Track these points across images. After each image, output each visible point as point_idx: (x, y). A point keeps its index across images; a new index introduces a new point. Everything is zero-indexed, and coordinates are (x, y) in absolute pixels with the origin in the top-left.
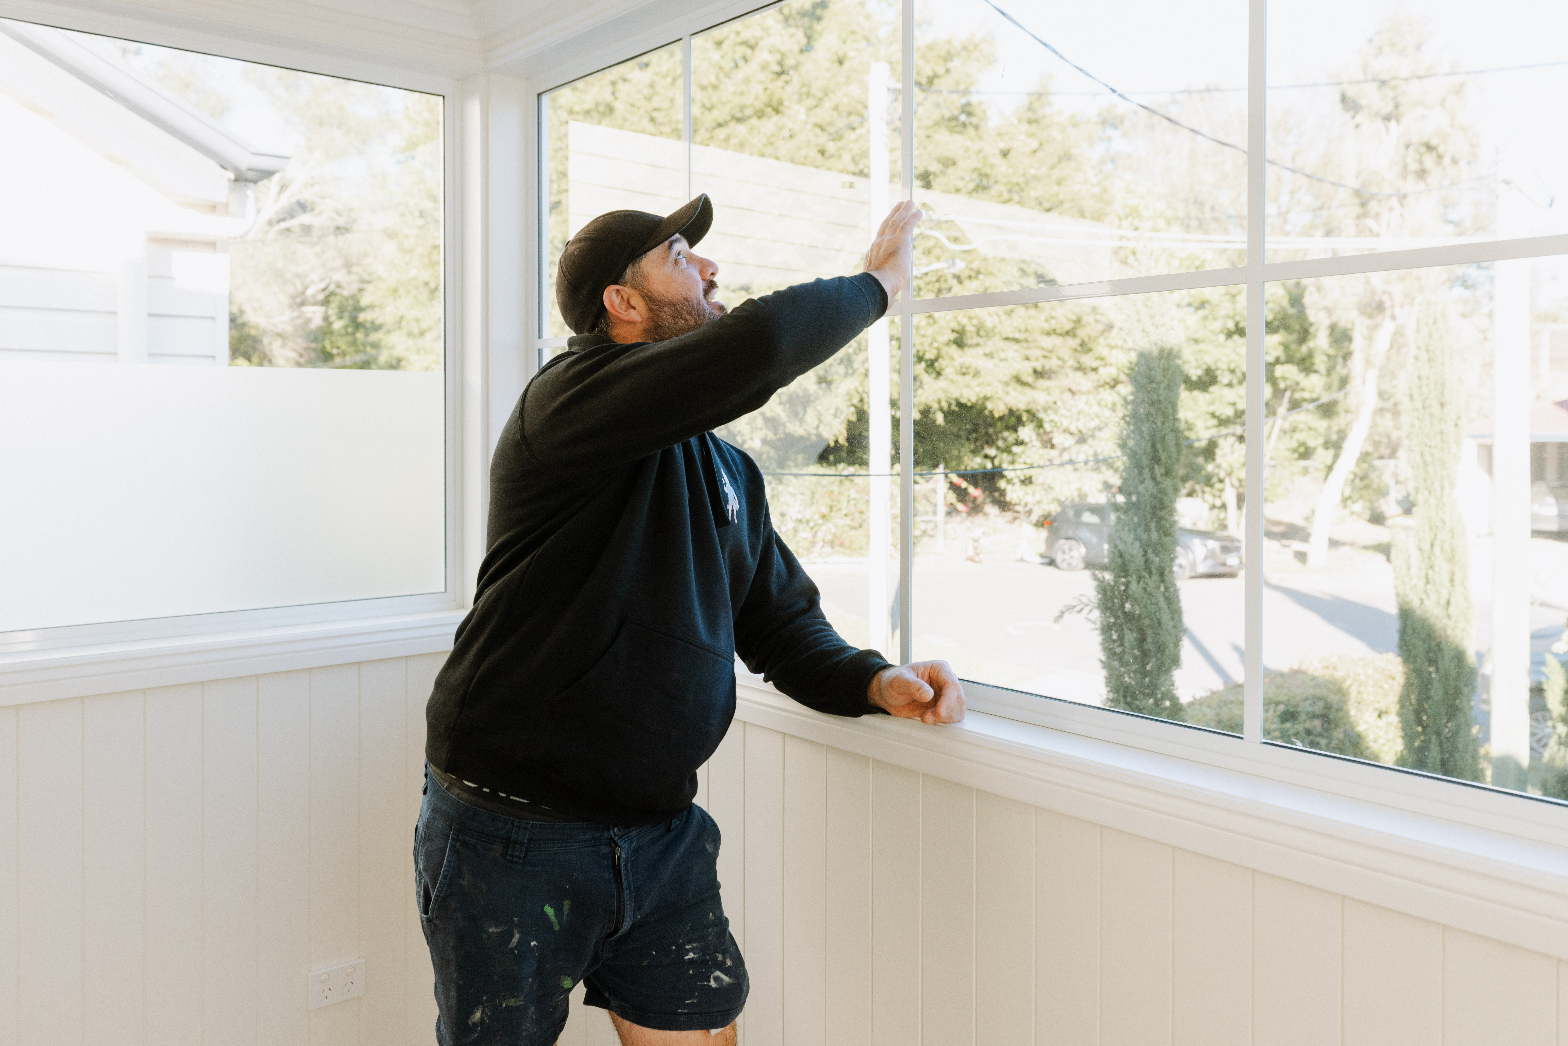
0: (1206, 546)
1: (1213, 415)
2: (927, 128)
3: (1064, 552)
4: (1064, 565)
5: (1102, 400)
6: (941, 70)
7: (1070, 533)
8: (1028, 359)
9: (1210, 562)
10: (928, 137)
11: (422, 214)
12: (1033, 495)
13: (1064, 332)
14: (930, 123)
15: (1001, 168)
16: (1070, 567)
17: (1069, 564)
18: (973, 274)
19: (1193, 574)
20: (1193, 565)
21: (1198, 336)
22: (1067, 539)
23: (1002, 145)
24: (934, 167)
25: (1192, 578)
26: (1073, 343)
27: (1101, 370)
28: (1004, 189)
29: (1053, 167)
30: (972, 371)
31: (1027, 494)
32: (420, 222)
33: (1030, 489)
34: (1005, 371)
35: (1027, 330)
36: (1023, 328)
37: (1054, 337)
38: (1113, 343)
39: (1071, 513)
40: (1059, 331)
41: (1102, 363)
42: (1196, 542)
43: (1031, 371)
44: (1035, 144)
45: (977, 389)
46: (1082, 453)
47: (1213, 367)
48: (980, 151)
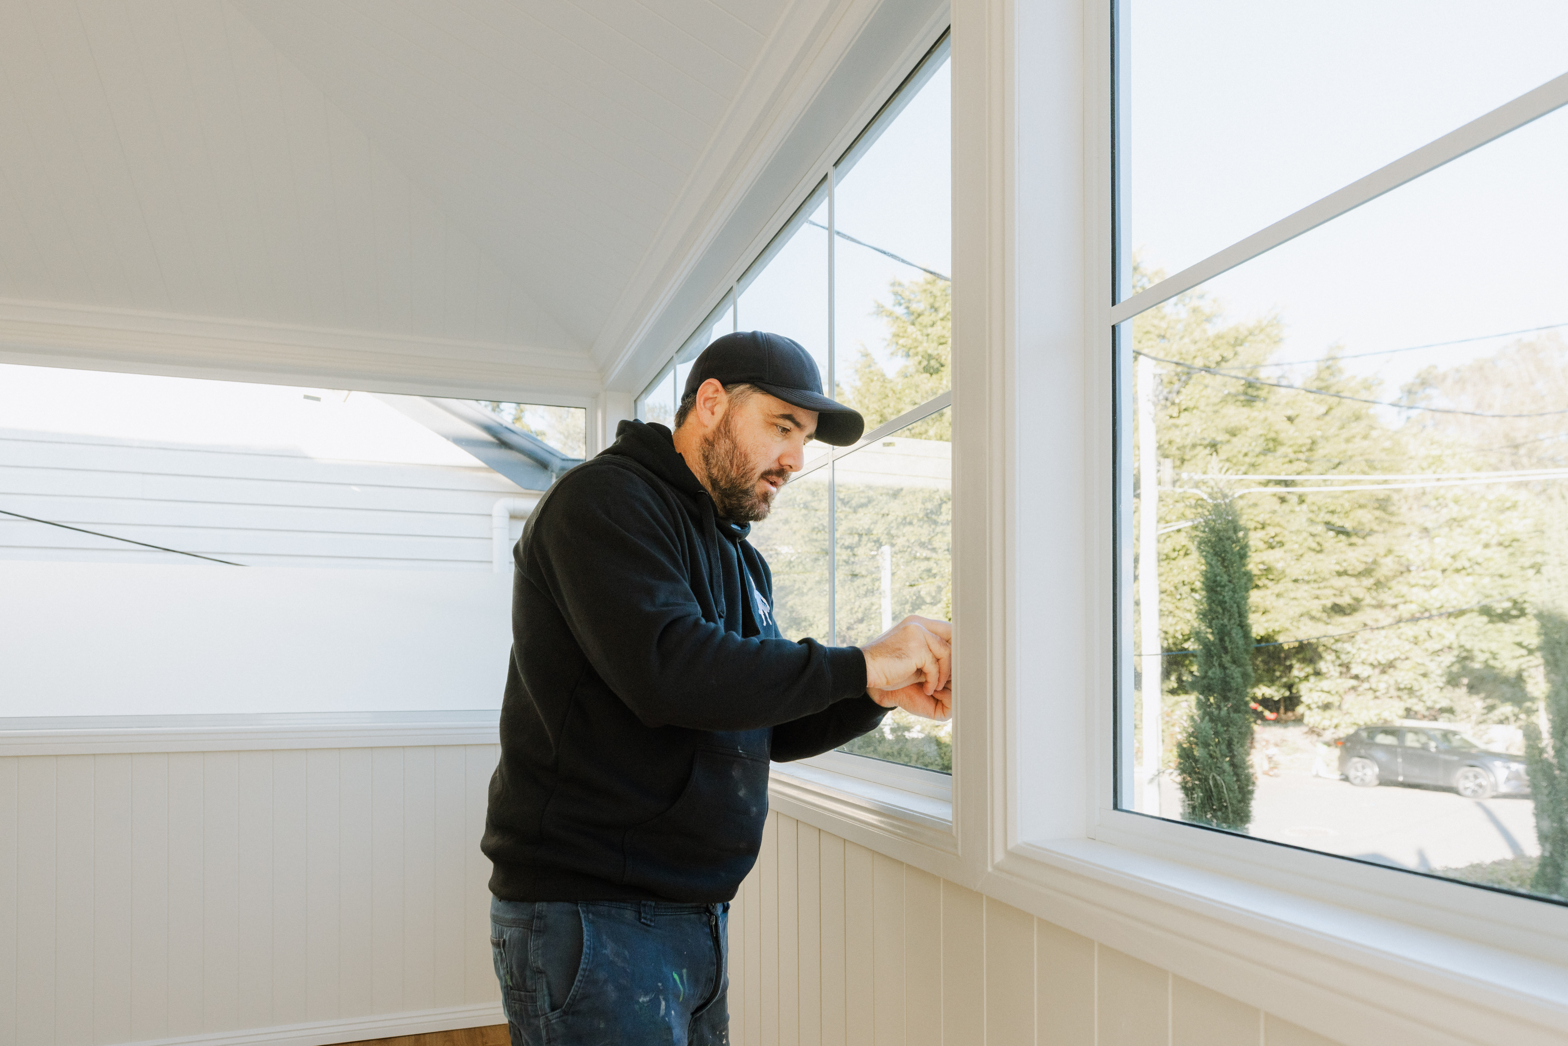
0: (1508, 768)
1: (1520, 644)
2: (1215, 405)
3: (1357, 770)
4: (1358, 781)
5: (1402, 634)
6: (1229, 354)
7: (1363, 752)
8: (1317, 598)
9: (1513, 783)
10: (1216, 412)
11: (806, 507)
12: (1331, 720)
13: (1356, 573)
14: (1217, 400)
15: (1288, 432)
16: (1363, 783)
17: (1362, 780)
18: (1260, 526)
19: (1495, 794)
20: (1495, 786)
21: (1503, 571)
22: (1361, 757)
23: (1290, 413)
24: (1221, 437)
25: (1494, 797)
26: (1368, 582)
27: (1401, 607)
28: (1290, 450)
29: (1342, 427)
30: (1262, 610)
31: (1324, 718)
32: (804, 511)
33: (1328, 713)
34: (1295, 610)
35: (1315, 573)
36: (1312, 571)
37: (1345, 578)
38: (1413, 582)
39: (1364, 735)
40: (1350, 572)
41: (1401, 600)
42: (1498, 764)
43: (1320, 608)
44: (1323, 410)
45: (1266, 625)
46: (1382, 682)
47: (1520, 600)
48: (1266, 419)
